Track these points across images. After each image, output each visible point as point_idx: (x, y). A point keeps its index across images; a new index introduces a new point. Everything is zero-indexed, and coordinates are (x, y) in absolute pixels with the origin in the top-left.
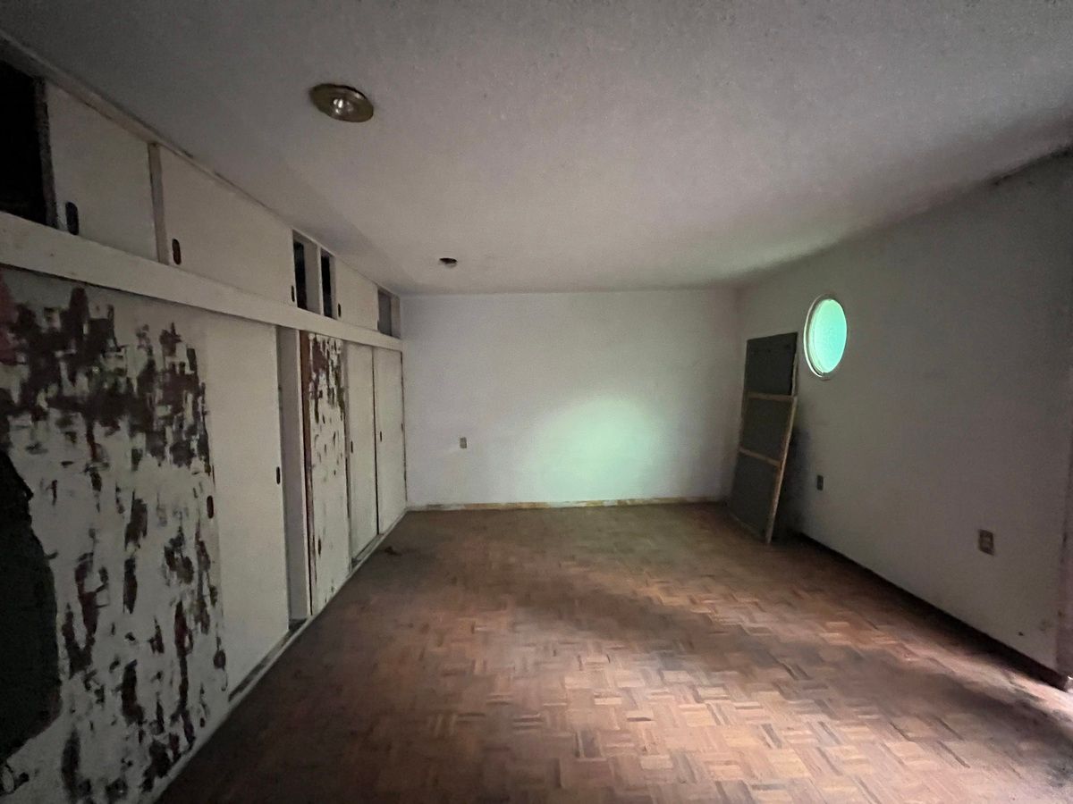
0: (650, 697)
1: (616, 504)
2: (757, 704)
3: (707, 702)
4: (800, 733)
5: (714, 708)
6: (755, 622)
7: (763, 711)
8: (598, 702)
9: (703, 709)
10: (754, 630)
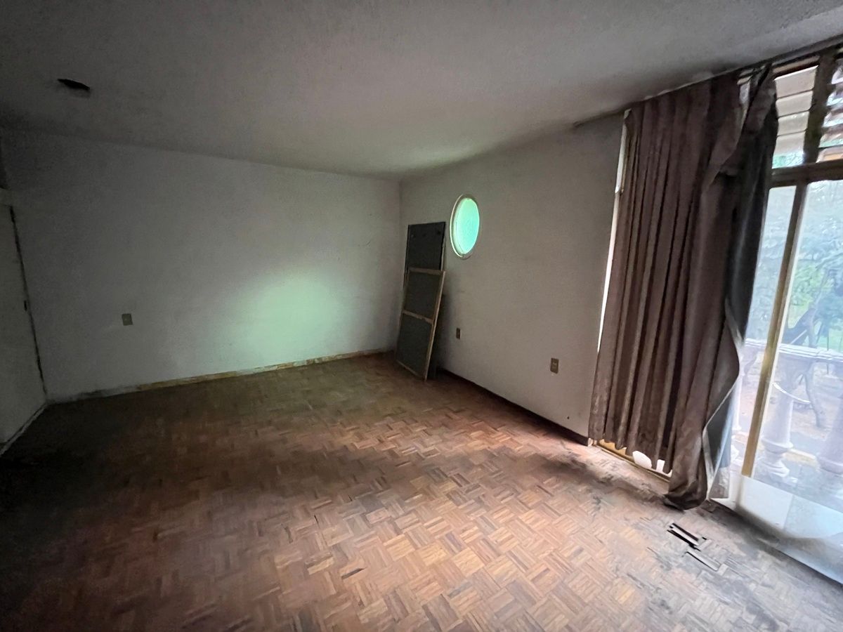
0: (359, 546)
1: (306, 364)
2: (439, 518)
3: (404, 531)
4: (471, 531)
5: (410, 534)
6: (426, 447)
7: (445, 522)
8: (311, 571)
9: (403, 539)
10: (428, 454)
